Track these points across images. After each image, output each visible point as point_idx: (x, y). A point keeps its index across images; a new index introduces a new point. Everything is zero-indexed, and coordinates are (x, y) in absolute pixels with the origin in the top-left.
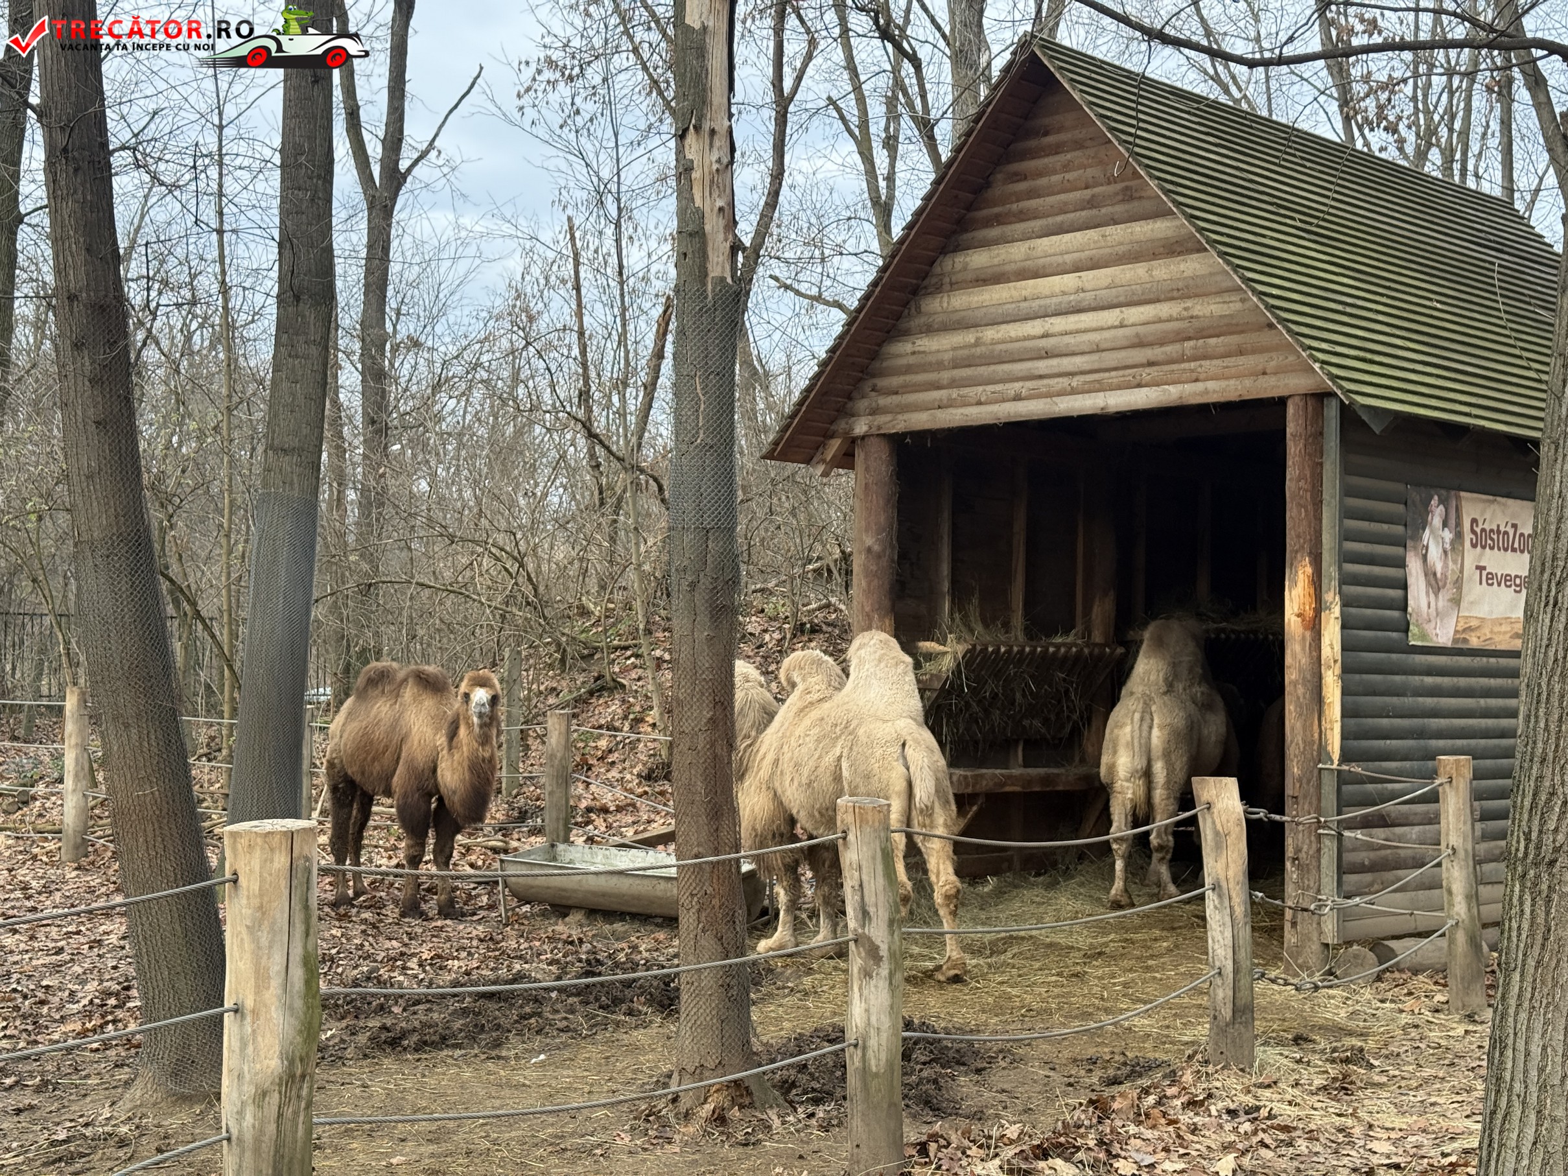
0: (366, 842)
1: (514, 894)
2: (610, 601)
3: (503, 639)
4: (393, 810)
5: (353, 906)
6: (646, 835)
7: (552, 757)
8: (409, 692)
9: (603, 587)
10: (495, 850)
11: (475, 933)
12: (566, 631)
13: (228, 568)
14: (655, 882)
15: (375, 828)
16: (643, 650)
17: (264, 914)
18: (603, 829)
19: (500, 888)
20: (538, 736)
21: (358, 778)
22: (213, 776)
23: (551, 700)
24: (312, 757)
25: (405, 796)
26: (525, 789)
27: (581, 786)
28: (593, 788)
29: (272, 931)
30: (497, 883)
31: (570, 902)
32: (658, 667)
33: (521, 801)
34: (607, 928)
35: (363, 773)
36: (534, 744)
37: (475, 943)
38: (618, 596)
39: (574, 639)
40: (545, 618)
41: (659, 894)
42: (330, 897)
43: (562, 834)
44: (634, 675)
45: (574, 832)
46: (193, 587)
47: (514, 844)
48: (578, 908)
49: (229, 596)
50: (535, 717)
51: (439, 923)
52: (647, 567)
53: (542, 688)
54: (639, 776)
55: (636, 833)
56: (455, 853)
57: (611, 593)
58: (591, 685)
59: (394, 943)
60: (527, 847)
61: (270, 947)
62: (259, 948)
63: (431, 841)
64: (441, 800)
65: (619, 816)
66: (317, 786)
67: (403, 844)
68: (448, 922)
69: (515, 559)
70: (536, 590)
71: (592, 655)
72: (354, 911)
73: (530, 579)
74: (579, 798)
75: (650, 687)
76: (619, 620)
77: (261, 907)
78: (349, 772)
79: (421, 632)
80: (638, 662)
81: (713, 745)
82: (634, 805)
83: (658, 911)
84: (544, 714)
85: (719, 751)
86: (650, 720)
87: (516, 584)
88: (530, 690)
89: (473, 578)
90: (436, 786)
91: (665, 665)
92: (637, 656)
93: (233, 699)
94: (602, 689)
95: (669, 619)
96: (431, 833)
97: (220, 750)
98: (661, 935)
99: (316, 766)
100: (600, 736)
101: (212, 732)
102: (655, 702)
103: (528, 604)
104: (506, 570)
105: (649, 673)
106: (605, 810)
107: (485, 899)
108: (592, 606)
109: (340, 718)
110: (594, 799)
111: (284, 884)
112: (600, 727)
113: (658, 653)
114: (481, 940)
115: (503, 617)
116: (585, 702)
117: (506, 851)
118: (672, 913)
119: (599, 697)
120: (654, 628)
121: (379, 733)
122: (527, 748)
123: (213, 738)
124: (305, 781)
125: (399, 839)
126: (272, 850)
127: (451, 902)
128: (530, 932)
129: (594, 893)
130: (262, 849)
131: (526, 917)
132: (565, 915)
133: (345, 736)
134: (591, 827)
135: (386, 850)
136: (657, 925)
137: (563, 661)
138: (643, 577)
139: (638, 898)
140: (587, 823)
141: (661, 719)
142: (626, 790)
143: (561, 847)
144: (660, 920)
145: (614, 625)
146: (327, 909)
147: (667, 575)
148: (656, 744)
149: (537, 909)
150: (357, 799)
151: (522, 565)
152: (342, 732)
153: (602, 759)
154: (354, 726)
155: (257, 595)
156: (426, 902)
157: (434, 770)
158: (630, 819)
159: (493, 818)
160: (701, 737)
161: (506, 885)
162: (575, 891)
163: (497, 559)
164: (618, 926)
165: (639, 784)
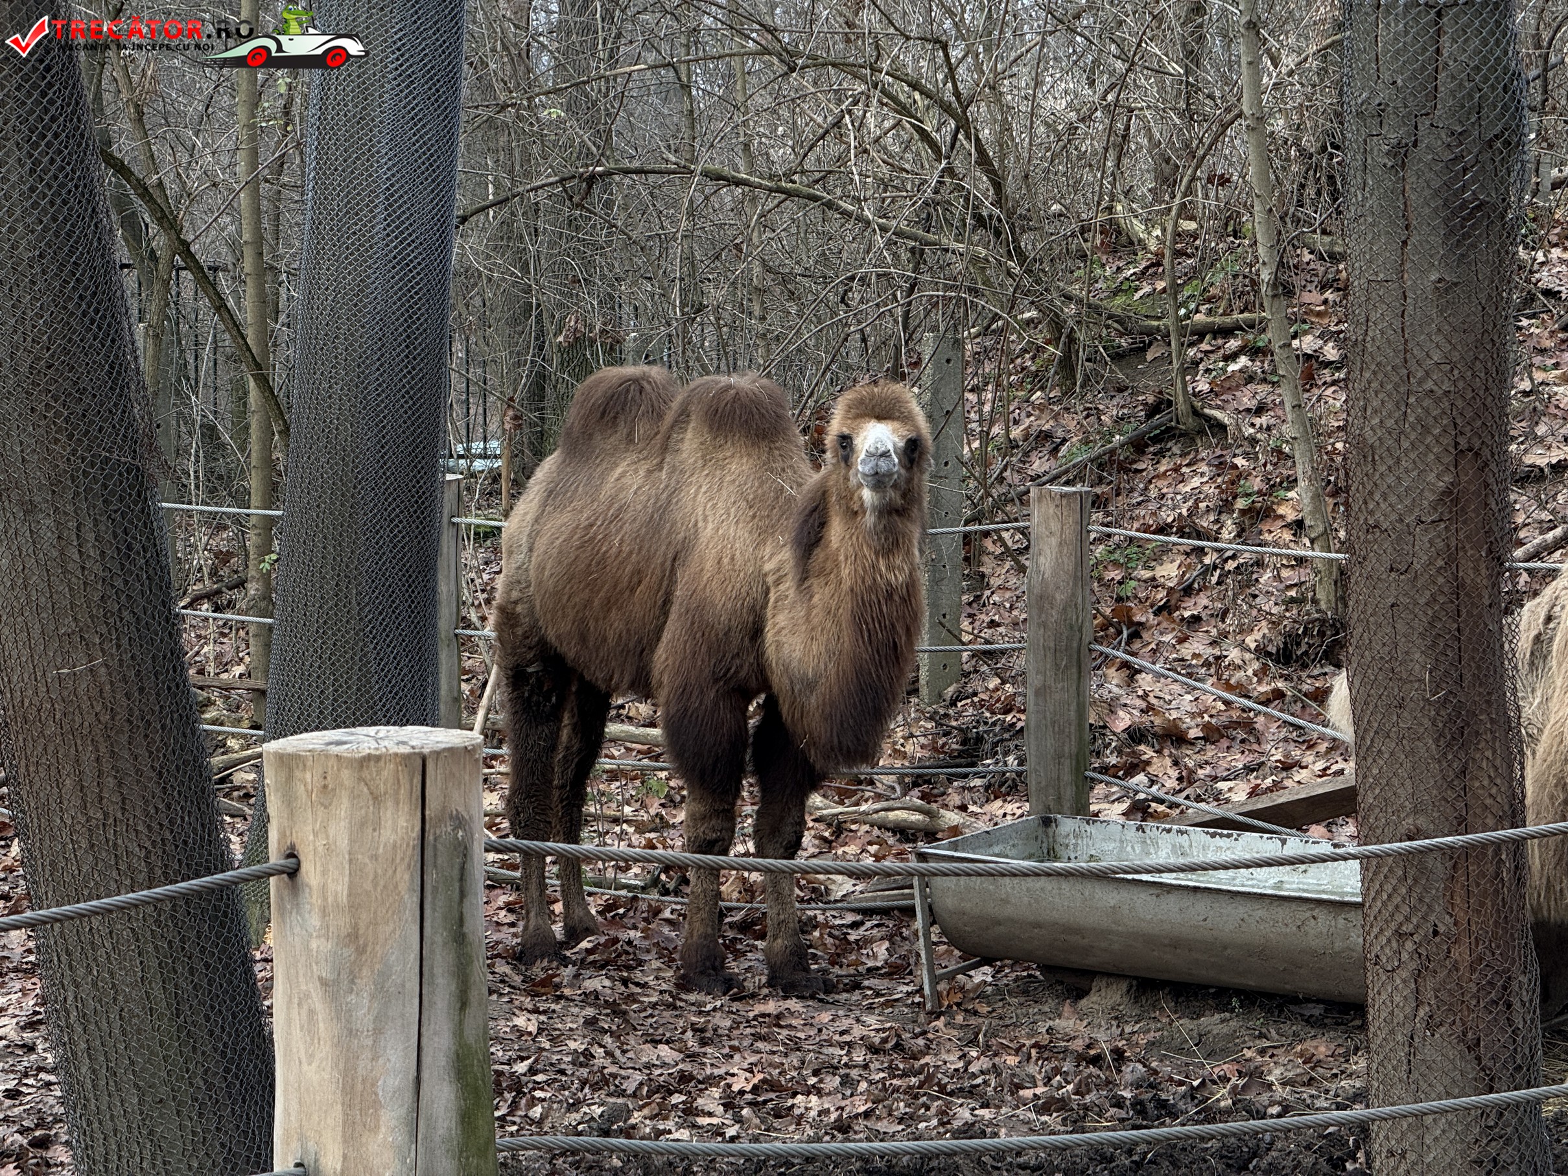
0: (591, 808)
1: (954, 939)
2: (1185, 212)
3: (918, 310)
4: (656, 732)
5: (565, 961)
6: (1282, 798)
7: (1042, 600)
8: (690, 443)
9: (1167, 179)
10: (904, 832)
11: (858, 1031)
12: (1075, 289)
13: (253, 138)
14: (1304, 913)
15: (614, 775)
16: (1272, 337)
17: (361, 951)
18: (1172, 784)
19: (918, 924)
20: (1008, 553)
21: (570, 651)
22: (228, 647)
23: (1039, 464)
24: (460, 603)
25: (684, 691)
26: (975, 684)
27: (1114, 678)
28: (1145, 681)
29: (380, 990)
30: (910, 912)
31: (1091, 962)
32: (1309, 380)
33: (969, 712)
34: (1184, 1025)
35: (583, 639)
36: (998, 573)
37: (859, 1056)
38: (1208, 200)
39: (1094, 309)
40: (1022, 257)
41: (1315, 944)
42: (509, 938)
43: (1069, 793)
44: (1246, 398)
45: (1100, 790)
46: (172, 188)
47: (952, 818)
48: (1112, 975)
49: (257, 211)
50: (998, 505)
51: (771, 1007)
52: (1278, 125)
53: (1016, 433)
54: (1261, 651)
55: (1254, 793)
56: (807, 840)
57: (1189, 191)
58: (1138, 426)
59: (664, 1051)
60: (982, 826)
61: (378, 1031)
62: (351, 1033)
63: (748, 808)
64: (771, 707)
65: (1210, 752)
66: (471, 674)
67: (681, 816)
68: (793, 1004)
69: (946, 108)
70: (998, 186)
71: (1143, 349)
72: (569, 971)
73: (983, 160)
74: (1112, 706)
75: (1289, 431)
76: (1210, 261)
77: (353, 936)
78: (551, 635)
79: (715, 295)
80: (1256, 367)
81: (1452, 559)
82: (1248, 726)
83: (1315, 987)
84: (1022, 498)
85: (1467, 573)
86: (1287, 512)
87: (949, 171)
88: (985, 437)
89: (842, 159)
90: (761, 671)
91: (1327, 375)
92: (1255, 352)
93: (269, 464)
94: (1167, 434)
95: (1335, 258)
96: (749, 787)
97: (241, 584)
98: (1321, 1048)
99: (469, 625)
100: (1165, 550)
101: (222, 542)
102: (1302, 468)
103: (980, 221)
104: (924, 135)
105: (1285, 394)
106: (1174, 737)
107: (881, 950)
108: (1139, 227)
109: (527, 505)
110: (1149, 709)
111: (405, 879)
112: (1162, 530)
113: (1308, 343)
114: (874, 1050)
115: (917, 255)
116: (1125, 468)
117: (931, 836)
118: (1350, 991)
119: (1160, 454)
120: (1297, 281)
121: (620, 540)
122: (980, 581)
123: (223, 557)
124: (445, 659)
125: (670, 802)
126: (376, 798)
127: (800, 956)
128: (992, 1033)
129: (1150, 940)
130: (354, 796)
131: (982, 996)
132: (1081, 994)
133: (541, 544)
134: (1140, 778)
135: (641, 828)
136: (1309, 1021)
137: (1067, 365)
138: (1270, 147)
139: (1262, 952)
140: (1132, 769)
141: (1317, 510)
142: (1229, 687)
143: (1067, 825)
144: (1317, 1010)
145: (1193, 274)
146: (502, 968)
147: (1332, 144)
148: (1303, 574)
149: (1010, 976)
150: (571, 703)
151: (964, 125)
152: (533, 536)
153: (1165, 610)
154: (561, 522)
155: (320, 203)
156: (739, 955)
157: (756, 631)
158: (1239, 760)
159: (898, 754)
160: (1423, 538)
161: (933, 917)
162: (1103, 933)
163: (903, 109)
164: (1212, 1022)
165: (1261, 674)
